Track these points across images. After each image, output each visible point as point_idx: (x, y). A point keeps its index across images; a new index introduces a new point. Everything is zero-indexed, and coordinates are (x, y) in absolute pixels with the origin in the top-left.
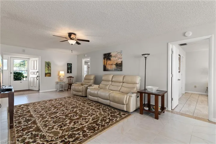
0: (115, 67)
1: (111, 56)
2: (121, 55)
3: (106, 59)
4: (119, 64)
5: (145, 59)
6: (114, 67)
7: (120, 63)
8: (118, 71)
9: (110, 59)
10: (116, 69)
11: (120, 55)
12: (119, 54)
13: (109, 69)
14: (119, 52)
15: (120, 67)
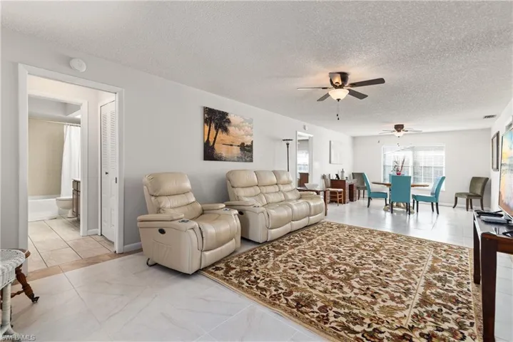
0: (239, 152)
1: (229, 121)
2: (252, 128)
3: (213, 126)
4: (247, 146)
5: (286, 146)
6: (236, 151)
7: (249, 144)
8: (246, 161)
9: (226, 130)
10: (241, 158)
11: (248, 127)
12: (247, 124)
13: (224, 155)
14: (248, 118)
15: (250, 154)
